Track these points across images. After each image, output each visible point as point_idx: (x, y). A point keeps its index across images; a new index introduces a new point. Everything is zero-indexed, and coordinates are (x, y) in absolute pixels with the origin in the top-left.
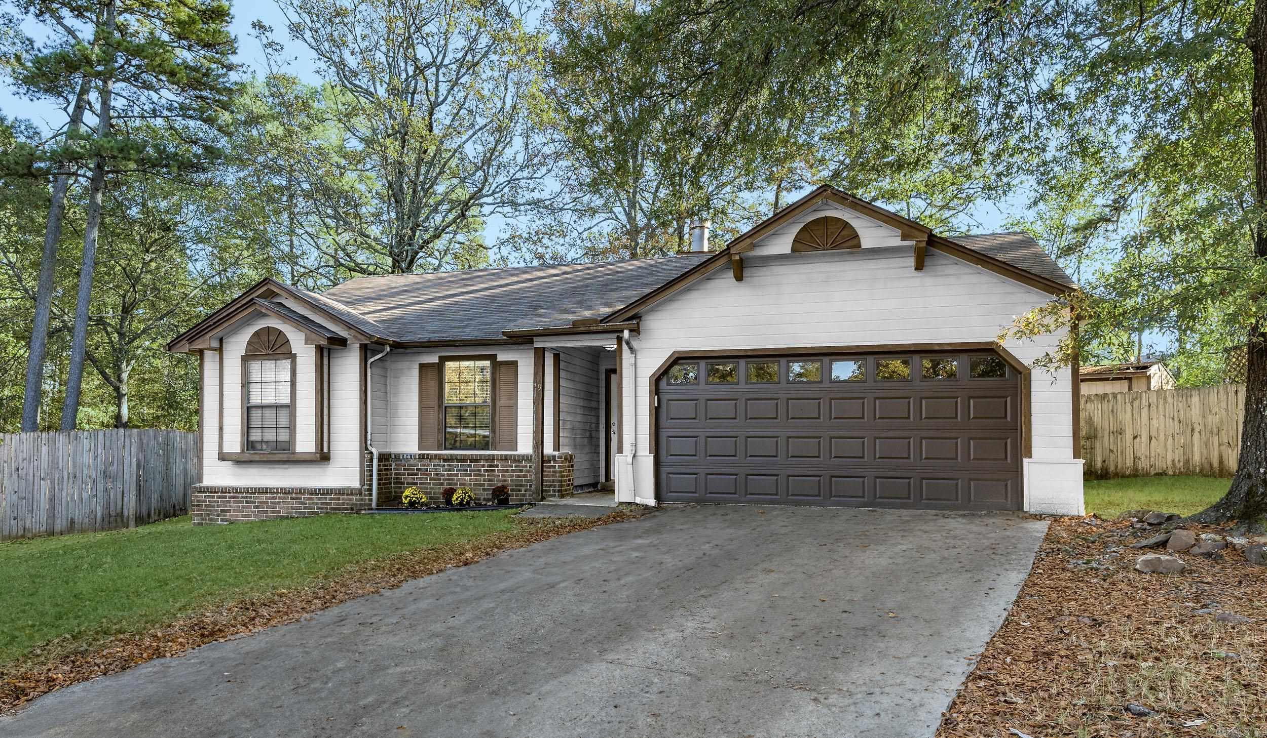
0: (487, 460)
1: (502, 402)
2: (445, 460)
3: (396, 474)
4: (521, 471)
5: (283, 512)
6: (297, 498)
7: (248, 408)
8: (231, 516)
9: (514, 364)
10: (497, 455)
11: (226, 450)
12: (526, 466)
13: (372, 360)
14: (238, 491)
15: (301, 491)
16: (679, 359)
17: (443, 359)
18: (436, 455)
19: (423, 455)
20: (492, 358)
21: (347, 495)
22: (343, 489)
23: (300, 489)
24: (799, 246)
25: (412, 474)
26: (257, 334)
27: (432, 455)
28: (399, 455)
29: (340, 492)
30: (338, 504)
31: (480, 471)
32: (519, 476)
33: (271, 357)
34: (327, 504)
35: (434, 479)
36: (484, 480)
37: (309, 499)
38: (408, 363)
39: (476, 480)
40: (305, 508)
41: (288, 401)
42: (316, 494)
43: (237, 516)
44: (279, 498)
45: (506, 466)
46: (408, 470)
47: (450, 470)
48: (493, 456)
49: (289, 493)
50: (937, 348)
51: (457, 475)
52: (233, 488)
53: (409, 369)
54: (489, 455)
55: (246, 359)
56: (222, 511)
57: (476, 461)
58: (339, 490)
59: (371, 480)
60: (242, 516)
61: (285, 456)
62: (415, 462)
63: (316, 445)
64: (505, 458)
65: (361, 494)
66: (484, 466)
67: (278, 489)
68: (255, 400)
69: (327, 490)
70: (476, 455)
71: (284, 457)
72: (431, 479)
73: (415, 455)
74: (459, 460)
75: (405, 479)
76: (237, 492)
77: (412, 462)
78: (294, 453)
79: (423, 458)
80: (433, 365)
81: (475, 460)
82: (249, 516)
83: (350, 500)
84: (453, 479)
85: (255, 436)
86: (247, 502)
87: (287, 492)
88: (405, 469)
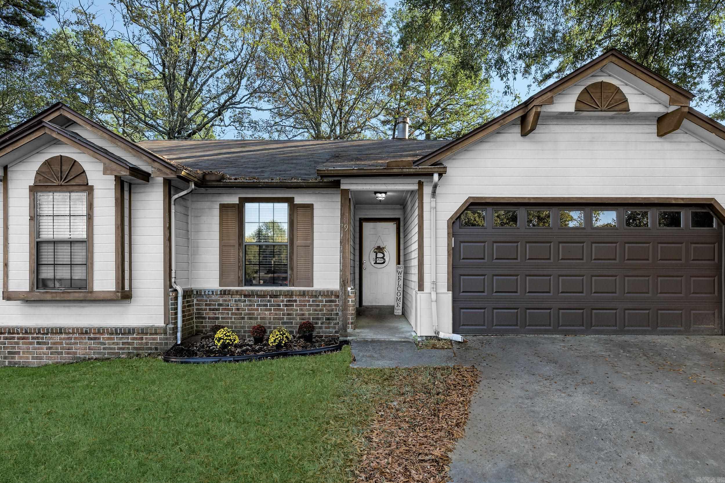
0: (286, 296)
1: (298, 242)
2: (245, 296)
3: (197, 309)
4: (318, 305)
5: (80, 353)
6: (95, 339)
7: (38, 243)
8: (21, 358)
9: (310, 207)
10: (296, 291)
11: (12, 287)
12: (322, 301)
13: (176, 196)
14: (27, 331)
15: (100, 331)
16: (472, 204)
17: (244, 201)
18: (237, 291)
19: (225, 291)
20: (290, 201)
21: (151, 334)
22: (147, 328)
23: (99, 329)
24: (581, 105)
25: (213, 310)
26: (48, 163)
27: (233, 291)
28: (201, 291)
29: (144, 331)
30: (141, 344)
31: (279, 306)
32: (316, 310)
33: (64, 189)
34: (128, 343)
35: (236, 314)
36: (283, 315)
37: (109, 339)
38: (208, 203)
39: (276, 314)
40: (104, 349)
41: (85, 237)
42: (117, 333)
43: (28, 358)
44: (75, 338)
45: (304, 301)
46: (210, 305)
47: (250, 305)
48: (292, 292)
49: (86, 333)
50: (674, 202)
51: (257, 310)
52: (22, 329)
53: (210, 208)
54: (288, 291)
55: (34, 190)
56: (9, 353)
57: (276, 296)
58: (142, 329)
59: (176, 318)
60: (33, 358)
61: (81, 295)
62: (217, 297)
63: (117, 283)
64: (303, 294)
65: (165, 333)
66: (283, 301)
67: (73, 329)
68: (46, 234)
69: (129, 329)
70: (276, 291)
71: (81, 296)
72: (232, 314)
73: (217, 291)
74: (259, 296)
75: (207, 314)
76: (26, 333)
77: (213, 297)
78: (92, 292)
79: (225, 294)
80: (232, 206)
81: (274, 295)
82: (41, 358)
83: (154, 339)
84: (253, 314)
85: (47, 273)
86: (38, 343)
87: (84, 332)
88: (206, 305)
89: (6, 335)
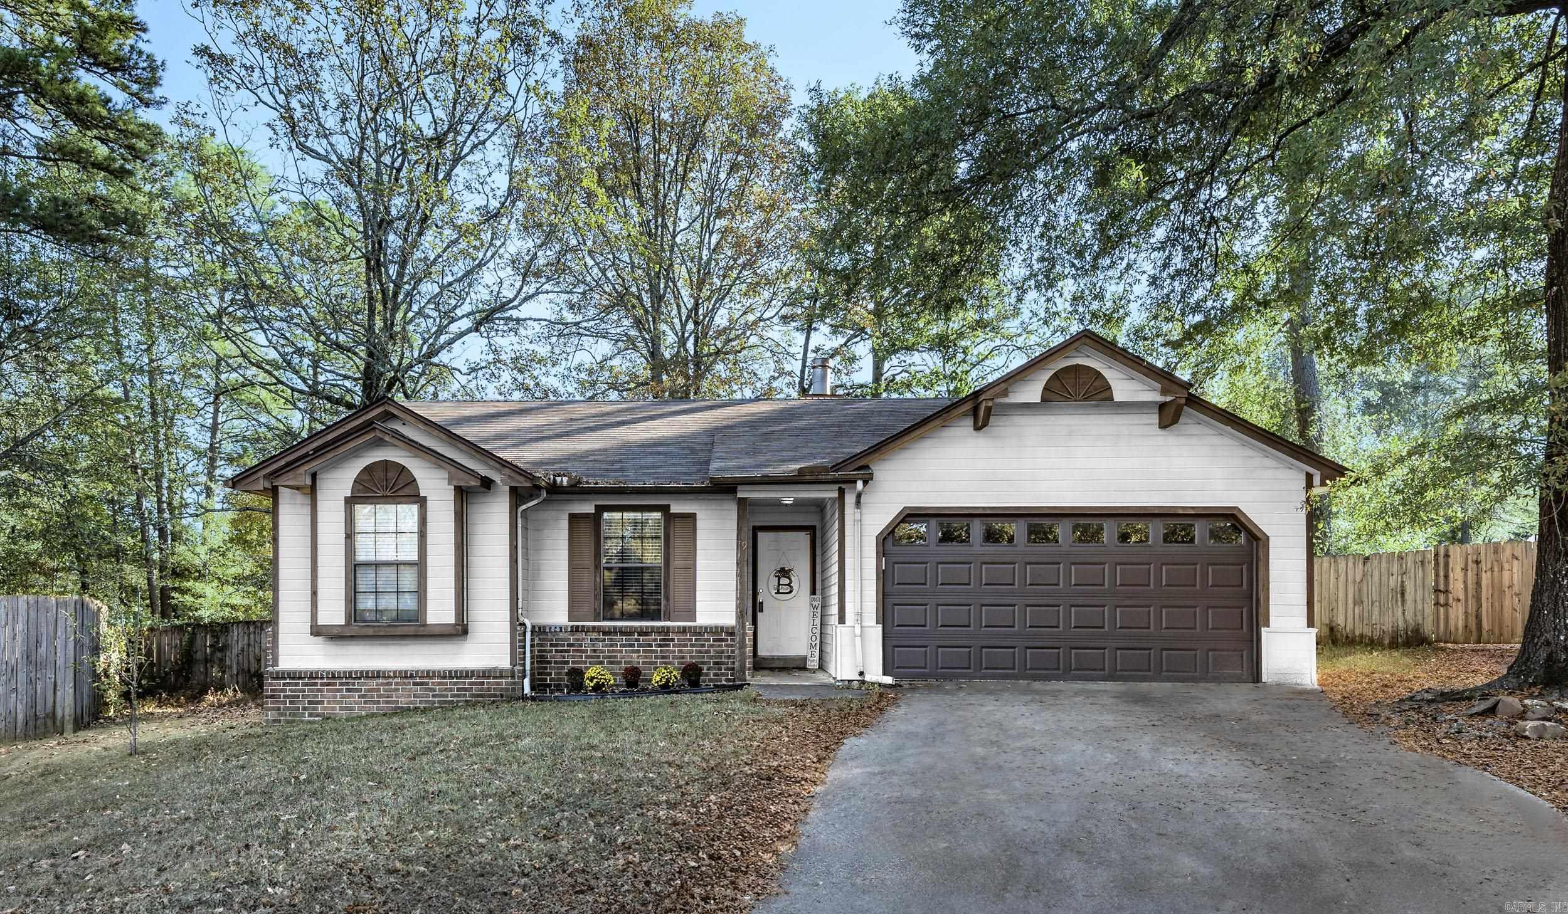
0: (659, 633)
1: (676, 562)
2: (605, 633)
3: (539, 651)
4: (703, 646)
5: (403, 702)
6: (422, 684)
7: (355, 566)
8: (325, 709)
9: (692, 517)
10: (674, 627)
11: (322, 621)
12: (708, 640)
13: (524, 507)
14: (334, 676)
15: (429, 674)
16: (908, 516)
17: (601, 509)
18: (594, 627)
19: (577, 627)
20: (664, 509)
21: (495, 677)
22: (490, 671)
23: (428, 672)
24: (1049, 393)
25: (561, 651)
26: (367, 469)
27: (588, 627)
28: (544, 627)
29: (485, 674)
30: (481, 690)
31: (651, 646)
32: (700, 652)
33: (390, 500)
34: (465, 690)
35: (592, 657)
36: (656, 657)
37: (439, 684)
38: (556, 514)
39: (646, 657)
40: (433, 696)
41: (416, 558)
42: (451, 677)
43: (334, 709)
44: (396, 684)
45: (684, 640)
46: (556, 645)
47: (611, 646)
48: (668, 628)
49: (412, 676)
51: (621, 651)
52: (328, 673)
53: (558, 520)
54: (663, 627)
55: (351, 501)
56: (310, 702)
57: (646, 634)
58: (484, 672)
59: (524, 659)
60: (341, 709)
61: (412, 628)
62: (566, 635)
63: (457, 615)
64: (683, 630)
65: (513, 677)
66: (655, 640)
67: (395, 672)
68: (366, 555)
69: (467, 672)
70: (647, 627)
71: (411, 630)
72: (586, 657)
73: (566, 627)
74: (623, 633)
75: (553, 657)
76: (334, 677)
77: (561, 635)
78: (425, 625)
79: (577, 631)
80: (587, 516)
81: (643, 632)
82: (352, 709)
83: (498, 684)
84: (615, 657)
85: (367, 603)
86: (348, 690)
87: (407, 675)
88: (551, 645)
89: (306, 681)
